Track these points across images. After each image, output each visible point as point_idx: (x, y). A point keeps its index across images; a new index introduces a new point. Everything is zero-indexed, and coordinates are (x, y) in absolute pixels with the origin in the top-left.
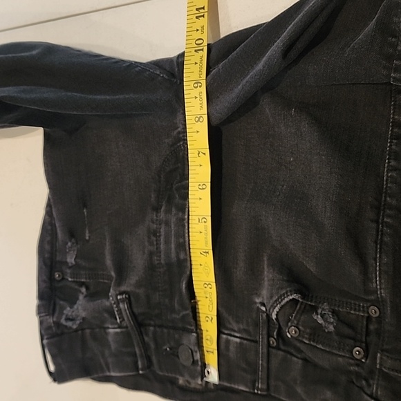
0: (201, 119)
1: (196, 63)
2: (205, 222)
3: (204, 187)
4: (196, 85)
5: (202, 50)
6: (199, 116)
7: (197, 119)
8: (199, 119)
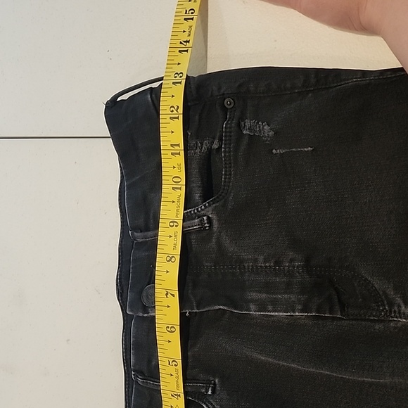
0: (173, 260)
1: (173, 202)
2: (175, 365)
3: (173, 329)
4: (172, 224)
5: (180, 189)
6: (171, 256)
7: (168, 259)
8: (171, 258)
